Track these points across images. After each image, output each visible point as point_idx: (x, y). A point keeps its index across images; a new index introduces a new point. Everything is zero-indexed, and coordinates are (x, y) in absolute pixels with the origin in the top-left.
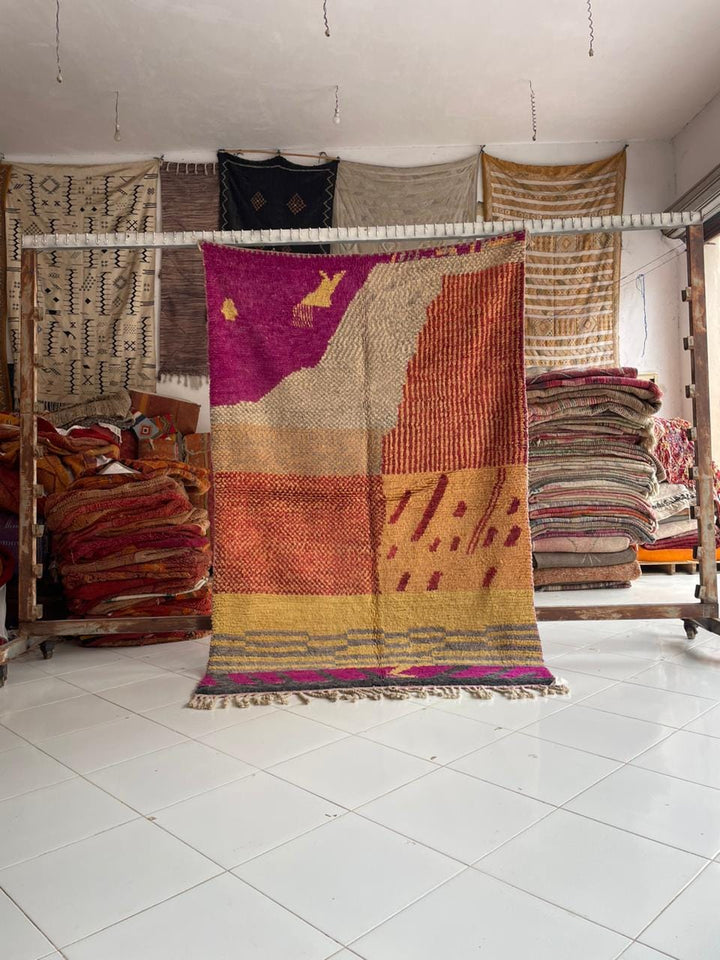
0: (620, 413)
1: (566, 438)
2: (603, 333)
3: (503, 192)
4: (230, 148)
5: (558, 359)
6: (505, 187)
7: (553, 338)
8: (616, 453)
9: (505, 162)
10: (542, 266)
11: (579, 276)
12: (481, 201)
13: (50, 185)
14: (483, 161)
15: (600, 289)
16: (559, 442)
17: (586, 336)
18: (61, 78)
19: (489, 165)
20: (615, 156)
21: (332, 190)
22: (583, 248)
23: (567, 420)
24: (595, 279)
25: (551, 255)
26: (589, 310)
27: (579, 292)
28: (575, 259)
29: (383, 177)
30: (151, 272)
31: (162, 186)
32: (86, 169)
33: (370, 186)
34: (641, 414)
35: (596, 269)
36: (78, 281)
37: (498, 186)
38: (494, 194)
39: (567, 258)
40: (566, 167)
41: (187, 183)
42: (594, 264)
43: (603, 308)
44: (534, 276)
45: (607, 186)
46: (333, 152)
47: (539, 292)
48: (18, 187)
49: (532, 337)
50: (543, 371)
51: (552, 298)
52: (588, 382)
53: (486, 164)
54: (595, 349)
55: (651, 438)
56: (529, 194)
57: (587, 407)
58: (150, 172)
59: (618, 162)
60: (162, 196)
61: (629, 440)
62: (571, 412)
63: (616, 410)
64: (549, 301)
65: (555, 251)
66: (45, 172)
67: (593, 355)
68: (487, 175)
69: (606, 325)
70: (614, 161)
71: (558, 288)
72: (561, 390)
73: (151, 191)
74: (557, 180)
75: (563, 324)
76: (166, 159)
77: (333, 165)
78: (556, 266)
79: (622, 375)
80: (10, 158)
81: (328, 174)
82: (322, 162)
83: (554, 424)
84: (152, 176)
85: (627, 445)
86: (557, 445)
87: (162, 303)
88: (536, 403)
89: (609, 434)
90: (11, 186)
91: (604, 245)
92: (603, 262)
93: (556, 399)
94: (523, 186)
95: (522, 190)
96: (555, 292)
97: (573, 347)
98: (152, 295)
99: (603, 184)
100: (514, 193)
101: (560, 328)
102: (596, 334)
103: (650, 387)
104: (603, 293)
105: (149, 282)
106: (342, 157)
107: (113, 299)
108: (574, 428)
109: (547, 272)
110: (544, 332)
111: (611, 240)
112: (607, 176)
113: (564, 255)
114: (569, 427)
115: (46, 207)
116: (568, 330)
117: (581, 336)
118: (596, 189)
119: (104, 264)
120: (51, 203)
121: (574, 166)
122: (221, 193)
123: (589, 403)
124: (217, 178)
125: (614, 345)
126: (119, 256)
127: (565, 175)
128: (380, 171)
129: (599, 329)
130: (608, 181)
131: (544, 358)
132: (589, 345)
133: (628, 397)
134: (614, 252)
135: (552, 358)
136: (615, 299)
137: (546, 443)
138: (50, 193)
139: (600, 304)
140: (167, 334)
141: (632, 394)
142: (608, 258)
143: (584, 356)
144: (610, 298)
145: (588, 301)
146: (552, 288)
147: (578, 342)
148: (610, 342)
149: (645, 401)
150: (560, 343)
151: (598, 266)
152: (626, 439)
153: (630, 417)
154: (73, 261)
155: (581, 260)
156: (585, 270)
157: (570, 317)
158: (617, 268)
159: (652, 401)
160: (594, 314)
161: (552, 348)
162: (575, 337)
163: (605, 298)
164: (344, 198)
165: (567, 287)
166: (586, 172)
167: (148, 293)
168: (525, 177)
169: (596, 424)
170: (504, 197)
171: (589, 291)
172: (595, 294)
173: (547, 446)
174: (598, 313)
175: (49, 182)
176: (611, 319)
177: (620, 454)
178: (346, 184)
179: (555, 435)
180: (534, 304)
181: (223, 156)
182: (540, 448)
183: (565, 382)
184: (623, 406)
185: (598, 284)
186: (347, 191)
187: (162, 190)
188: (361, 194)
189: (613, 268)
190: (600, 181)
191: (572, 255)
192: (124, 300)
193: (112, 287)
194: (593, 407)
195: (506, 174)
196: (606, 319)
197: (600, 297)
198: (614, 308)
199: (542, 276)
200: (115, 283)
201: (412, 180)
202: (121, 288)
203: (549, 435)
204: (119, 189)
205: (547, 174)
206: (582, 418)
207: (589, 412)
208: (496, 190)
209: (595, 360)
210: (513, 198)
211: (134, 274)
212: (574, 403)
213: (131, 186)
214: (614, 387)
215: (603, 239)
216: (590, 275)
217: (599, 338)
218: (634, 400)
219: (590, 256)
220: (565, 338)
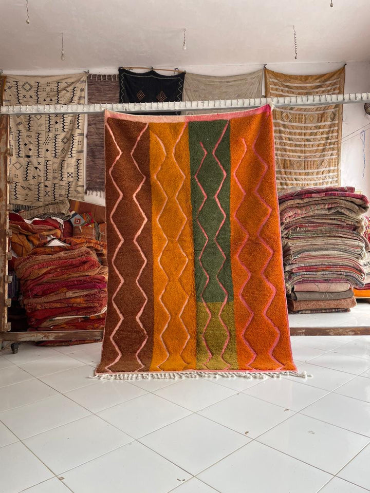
0: (345, 212)
1: (314, 227)
2: (332, 168)
3: (277, 90)
4: (126, 66)
5: (306, 182)
6: (277, 87)
7: (303, 171)
8: (342, 235)
9: (278, 73)
10: (298, 131)
11: (319, 137)
12: (264, 95)
13: (27, 87)
14: (265, 73)
15: (330, 144)
16: (309, 229)
17: (322, 170)
18: (29, 21)
19: (269, 75)
20: (339, 70)
21: (182, 89)
22: (321, 121)
23: (314, 216)
24: (327, 138)
25: (303, 125)
26: (324, 156)
27: (318, 145)
28: (316, 127)
29: (209, 81)
30: (82, 134)
31: (88, 87)
32: (47, 78)
33: (203, 87)
34: (357, 213)
35: (328, 133)
36: (42, 139)
37: (274, 87)
38: (271, 91)
39: (312, 126)
40: (311, 76)
41: (102, 85)
42: (327, 130)
43: (332, 155)
44: (293, 137)
45: (334, 87)
46: (182, 68)
47: (296, 145)
48: (10, 88)
49: (292, 171)
50: (299, 189)
51: (304, 149)
52: (326, 195)
53: (267, 75)
54: (327, 177)
55: (362, 227)
56: (291, 91)
57: (325, 209)
58: (82, 80)
59: (340, 73)
60: (88, 93)
61: (350, 228)
62: (316, 212)
63: (343, 211)
64: (302, 150)
65: (305, 123)
66: (25, 80)
67: (326, 181)
68: (268, 81)
69: (334, 164)
70: (338, 73)
71: (307, 143)
72: (311, 200)
73: (82, 90)
74: (307, 83)
75: (309, 164)
76: (90, 72)
77: (182, 75)
78: (306, 131)
79: (346, 191)
80: (6, 72)
81: (179, 80)
82: (176, 73)
83: (307, 218)
84: (83, 82)
85: (349, 231)
86: (308, 231)
87: (88, 151)
88: (297, 207)
89: (338, 224)
90: (6, 88)
91: (333, 119)
92: (332, 129)
93: (308, 205)
94: (287, 86)
95: (287, 89)
96: (305, 146)
97: (315, 176)
98: (82, 147)
99: (332, 86)
100: (282, 91)
101: (308, 165)
102: (328, 169)
103: (362, 198)
104: (332, 146)
105: (81, 140)
106: (187, 71)
107: (61, 149)
108: (318, 221)
109: (300, 134)
110: (299, 168)
111: (337, 117)
112: (335, 81)
113: (310, 125)
114: (315, 221)
115: (25, 99)
116: (312, 166)
117: (319, 170)
118: (329, 88)
119: (56, 130)
120: (28, 96)
121: (316, 76)
122: (120, 91)
123: (327, 207)
124: (118, 83)
125: (338, 175)
126: (64, 125)
127: (311, 81)
128: (209, 78)
129: (329, 166)
130: (335, 84)
131: (298, 182)
132: (324, 175)
133: (350, 203)
134: (338, 123)
135: (303, 182)
136: (339, 149)
137: (302, 230)
138: (27, 91)
139: (330, 152)
140: (90, 169)
141: (352, 202)
142: (335, 126)
143: (321, 181)
144: (336, 149)
145: (323, 150)
146: (303, 143)
147: (317, 173)
148: (336, 173)
149: (359, 206)
150: (308, 174)
151: (329, 131)
152: (348, 227)
153: (351, 215)
154: (39, 128)
155: (320, 128)
156: (322, 134)
157: (313, 159)
158: (340, 132)
159: (364, 206)
160: (327, 158)
161: (303, 177)
162: (316, 171)
163: (333, 149)
164: (188, 94)
165: (312, 143)
166: (323, 79)
167: (80, 146)
168: (289, 81)
169: (331, 219)
170: (277, 93)
171: (324, 145)
172: (328, 147)
173: (303, 231)
174: (329, 157)
175: (27, 85)
176: (336, 161)
177: (344, 236)
178: (189, 86)
179: (307, 225)
180: (293, 152)
181: (121, 70)
182: (299, 232)
183: (313, 195)
184: (346, 208)
185: (329, 141)
186: (190, 89)
187: (88, 89)
188: (197, 91)
189: (338, 132)
190: (331, 84)
191: (315, 125)
192: (67, 150)
193: (60, 142)
194: (329, 209)
195: (278, 80)
196: (334, 161)
197: (330, 148)
198: (338, 154)
199: (298, 137)
200: (62, 141)
201: (226, 84)
202: (65, 143)
203: (303, 225)
204: (64, 89)
205: (301, 80)
206: (322, 215)
207: (327, 212)
208: (272, 89)
209: (327, 183)
210: (281, 93)
211: (72, 136)
212: (319, 207)
213: (71, 87)
214: (342, 198)
215: (332, 116)
216: (325, 136)
217: (329, 171)
218: (353, 205)
219: (325, 125)
220: (310, 171)
